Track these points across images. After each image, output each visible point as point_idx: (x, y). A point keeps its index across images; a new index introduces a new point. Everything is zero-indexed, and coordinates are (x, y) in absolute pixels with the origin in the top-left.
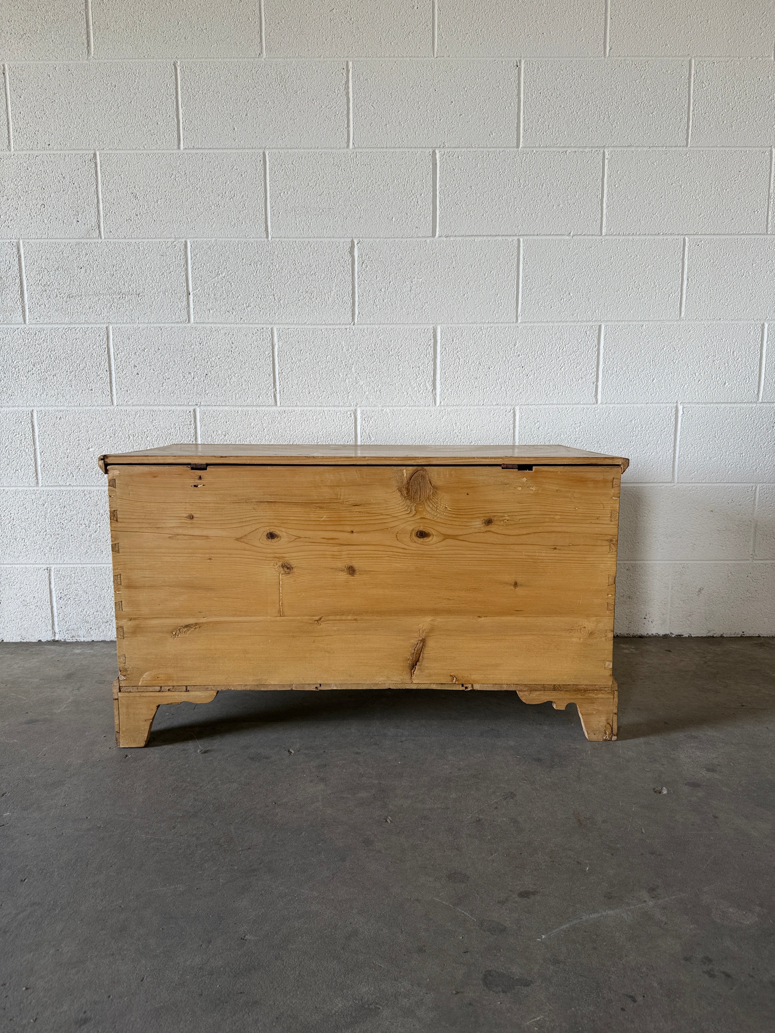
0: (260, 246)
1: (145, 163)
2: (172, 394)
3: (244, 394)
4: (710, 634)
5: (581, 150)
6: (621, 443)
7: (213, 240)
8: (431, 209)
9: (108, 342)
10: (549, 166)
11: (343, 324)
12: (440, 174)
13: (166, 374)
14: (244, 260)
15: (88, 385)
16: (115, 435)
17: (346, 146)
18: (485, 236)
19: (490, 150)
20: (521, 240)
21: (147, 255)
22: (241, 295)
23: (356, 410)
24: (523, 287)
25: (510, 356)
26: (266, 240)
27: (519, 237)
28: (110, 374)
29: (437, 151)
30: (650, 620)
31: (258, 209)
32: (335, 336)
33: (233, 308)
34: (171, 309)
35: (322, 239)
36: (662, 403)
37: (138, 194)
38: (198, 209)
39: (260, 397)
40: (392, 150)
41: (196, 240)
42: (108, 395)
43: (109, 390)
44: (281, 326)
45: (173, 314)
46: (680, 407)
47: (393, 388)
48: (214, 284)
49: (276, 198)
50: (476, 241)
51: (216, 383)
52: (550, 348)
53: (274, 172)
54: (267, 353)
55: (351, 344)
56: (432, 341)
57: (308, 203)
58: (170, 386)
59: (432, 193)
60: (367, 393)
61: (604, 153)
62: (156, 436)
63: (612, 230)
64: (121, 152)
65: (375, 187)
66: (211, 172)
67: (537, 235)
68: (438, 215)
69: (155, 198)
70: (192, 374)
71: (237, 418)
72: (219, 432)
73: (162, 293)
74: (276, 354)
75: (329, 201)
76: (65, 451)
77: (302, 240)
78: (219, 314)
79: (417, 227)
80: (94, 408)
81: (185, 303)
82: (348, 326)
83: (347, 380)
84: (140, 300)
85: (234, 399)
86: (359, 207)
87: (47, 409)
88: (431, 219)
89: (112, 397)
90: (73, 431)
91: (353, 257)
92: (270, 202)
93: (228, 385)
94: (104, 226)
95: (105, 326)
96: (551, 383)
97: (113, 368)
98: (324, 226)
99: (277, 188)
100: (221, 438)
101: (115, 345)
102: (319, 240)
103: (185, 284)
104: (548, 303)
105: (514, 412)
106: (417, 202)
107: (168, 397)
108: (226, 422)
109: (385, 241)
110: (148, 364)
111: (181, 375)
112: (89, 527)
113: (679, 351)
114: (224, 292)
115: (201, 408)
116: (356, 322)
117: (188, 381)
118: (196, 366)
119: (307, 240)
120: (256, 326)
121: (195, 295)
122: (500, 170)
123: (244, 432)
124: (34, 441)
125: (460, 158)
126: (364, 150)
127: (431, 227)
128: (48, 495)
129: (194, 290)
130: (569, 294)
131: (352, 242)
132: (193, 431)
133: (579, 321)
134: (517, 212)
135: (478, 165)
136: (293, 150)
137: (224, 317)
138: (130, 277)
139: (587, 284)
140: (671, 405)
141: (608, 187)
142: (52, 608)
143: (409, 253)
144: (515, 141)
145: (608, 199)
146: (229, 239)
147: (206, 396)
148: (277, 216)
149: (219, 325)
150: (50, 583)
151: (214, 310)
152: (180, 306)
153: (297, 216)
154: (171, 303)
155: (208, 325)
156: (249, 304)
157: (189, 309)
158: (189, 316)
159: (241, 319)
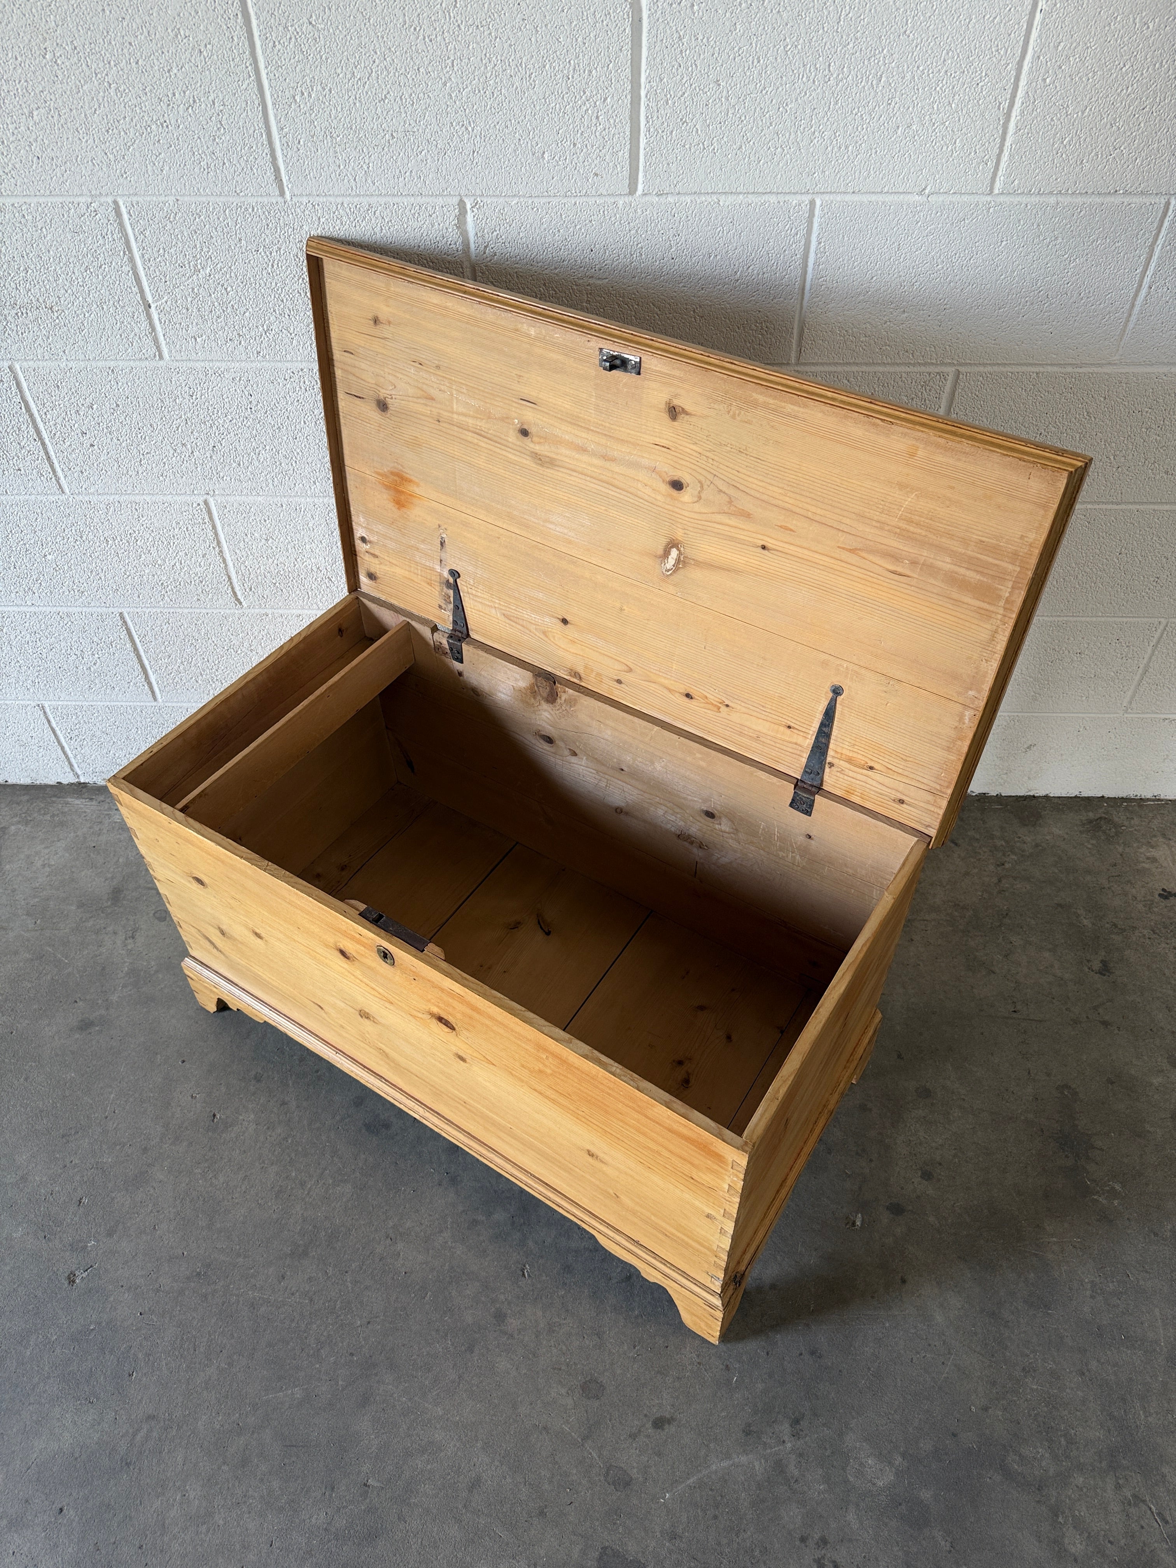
0: (269, 213)
2: (161, 478)
3: (287, 478)
7: (171, 200)
8: (628, 133)
9: (21, 392)
10: (902, 31)
12: (649, 49)
13: (143, 446)
14: (243, 242)
15: (11, 462)
16: (81, 537)
18: (741, 193)
20: (818, 202)
21: (44, 230)
22: (251, 310)
26: (280, 199)
27: (814, 196)
28: (43, 444)
31: (251, 132)
33: (239, 334)
34: (121, 336)
35: (396, 200)
38: (122, 133)
39: (317, 484)
41: (135, 199)
42: (51, 479)
43: (50, 470)
45: (127, 346)
48: (193, 289)
49: (287, 107)
50: (721, 203)
51: (234, 461)
53: (271, 44)
57: (358, 120)
58: (154, 465)
59: (629, 97)
62: (150, 540)
63: (1016, 182)
65: (502, 82)
66: (130, 44)
67: (853, 192)
68: (642, 146)
69: (24, 106)
70: (189, 446)
71: (282, 515)
72: (256, 535)
73: (95, 306)
75: (404, 115)
76: (8, 560)
77: (356, 200)
78: (214, 344)
79: (596, 175)
80: (33, 497)
81: (145, 324)
84: (58, 318)
86: (470, 129)
88: (627, 155)
89: (58, 482)
90: (11, 532)
92: (276, 116)
93: (256, 463)
95: (6, 364)
97: (45, 435)
98: (397, 172)
99: (285, 85)
101: (36, 398)
102: (390, 200)
103: (135, 289)
106: (597, 117)
107: (155, 482)
108: (265, 521)
109: (530, 202)
110: (105, 430)
111: (169, 447)
112: (83, 658)
114: (216, 304)
115: (216, 498)
117: (183, 457)
118: (192, 433)
119: (365, 201)
120: (289, 365)
121: (161, 311)
122: (788, 40)
125: (696, 8)
127: (626, 174)
128: (4, 617)
129: (157, 301)
131: (462, 204)
132: (211, 534)
134: (816, 141)
135: (738, 26)
137: (225, 349)
138: (24, 275)
141: (1029, 84)
142: (63, 748)
143: (581, 229)
145: (1022, 113)
146: (204, 199)
147: (221, 481)
148: (295, 149)
149: (218, 364)
150: (49, 721)
151: (204, 337)
152: (136, 330)
153: (338, 149)
154: (118, 324)
155: (199, 365)
156: (268, 327)
157: (155, 335)
158: (158, 348)
159: (258, 353)
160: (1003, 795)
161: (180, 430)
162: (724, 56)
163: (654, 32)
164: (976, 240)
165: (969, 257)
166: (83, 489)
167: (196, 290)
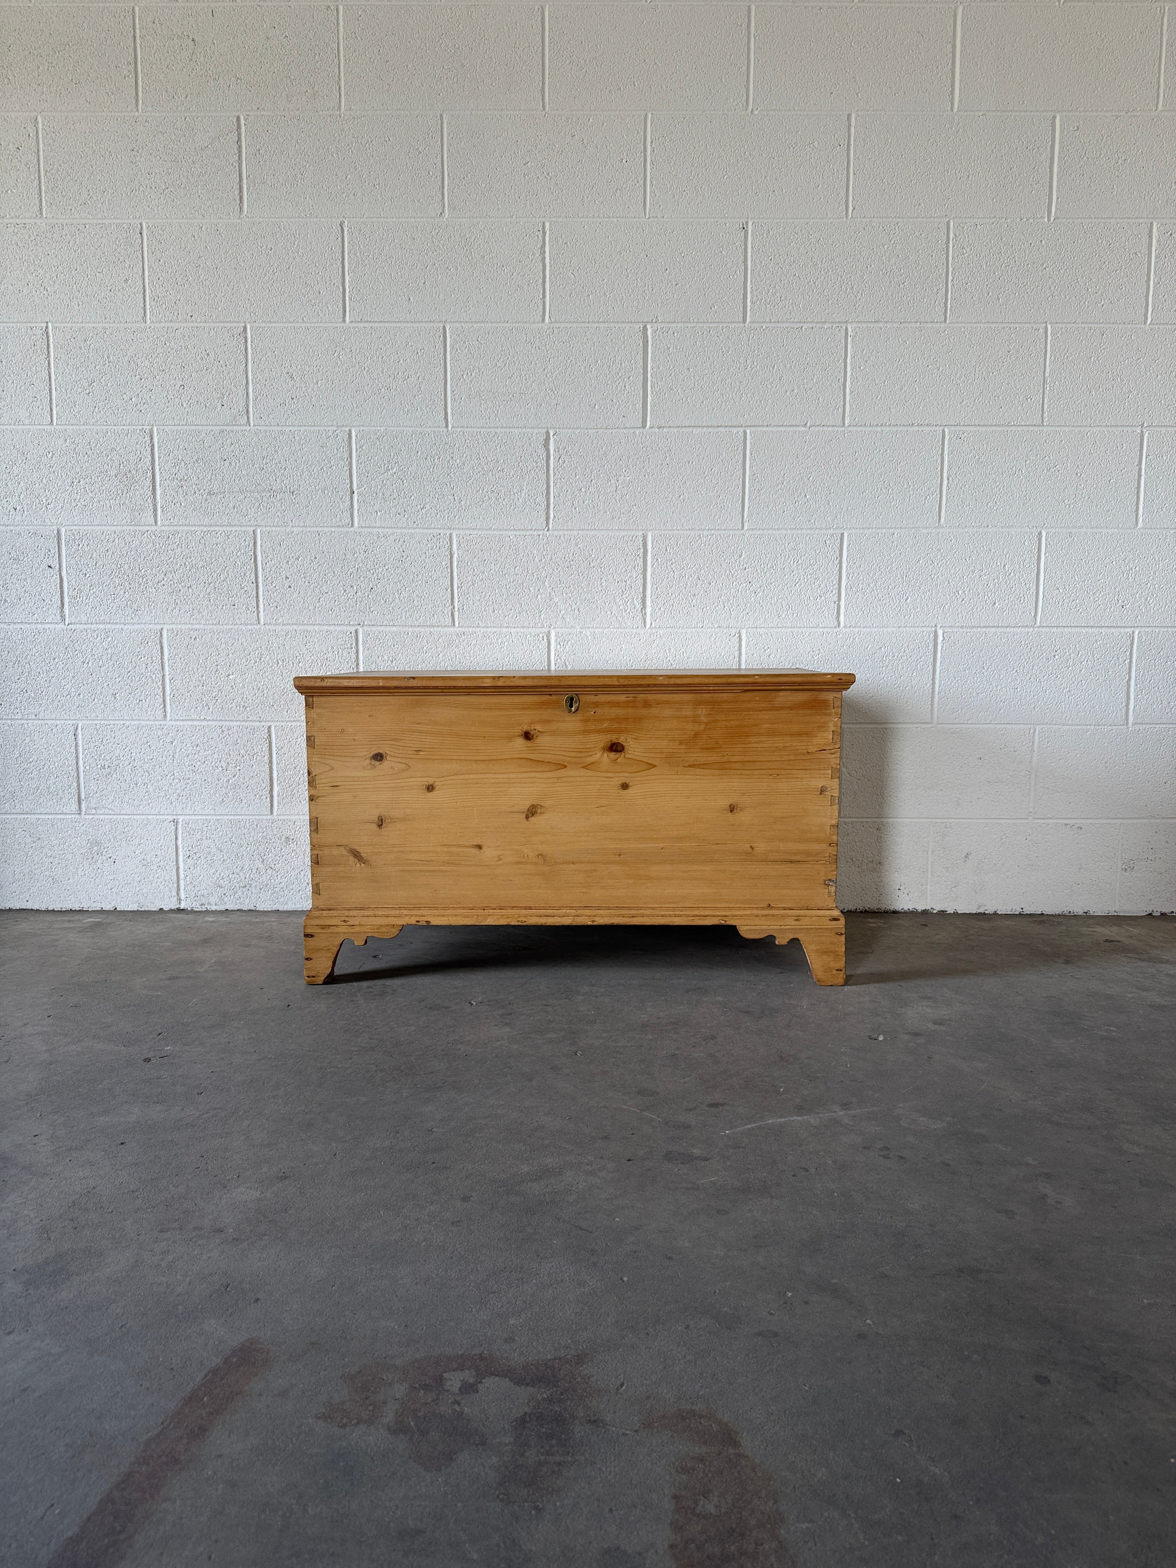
0: (437, 436)
1: (303, 338)
2: (330, 612)
4: (981, 910)
5: (819, 325)
6: (868, 675)
7: (382, 429)
8: (641, 395)
9: (255, 548)
11: (535, 530)
12: (652, 353)
13: (324, 588)
14: (419, 453)
15: (230, 600)
16: (260, 659)
17: (541, 319)
18: (705, 426)
19: (711, 325)
20: (748, 432)
21: (304, 445)
22: (415, 495)
23: (549, 632)
24: (750, 488)
25: (734, 570)
26: (445, 430)
27: (746, 428)
28: (257, 586)
29: (649, 327)
30: (906, 891)
31: (436, 393)
32: (525, 544)
33: (404, 510)
34: (331, 510)
35: (511, 430)
36: (918, 627)
37: (294, 374)
38: (365, 393)
39: (435, 616)
40: (596, 325)
41: (362, 428)
42: (254, 612)
43: (255, 606)
44: (462, 532)
45: (333, 517)
46: (940, 632)
47: (594, 606)
48: (383, 481)
49: (458, 380)
50: (694, 432)
51: (383, 599)
52: (783, 560)
53: (455, 350)
54: (444, 563)
55: (545, 553)
56: (642, 550)
57: (496, 387)
58: (328, 602)
59: (642, 376)
60: (563, 612)
61: (847, 329)
62: (309, 662)
63: (857, 419)
64: (275, 325)
65: (575, 368)
66: (381, 349)
67: (767, 426)
68: (649, 402)
69: (314, 378)
70: (355, 588)
71: (406, 641)
72: (385, 657)
73: (320, 491)
74: (455, 564)
75: (521, 385)
76: (200, 678)
77: (489, 430)
78: (388, 516)
79: (624, 416)
80: (237, 626)
81: (348, 503)
82: (541, 533)
83: (539, 597)
84: (295, 499)
85: (404, 618)
86: (556, 392)
87: (179, 627)
88: (641, 406)
89: (258, 614)
91: (548, 450)
92: (451, 385)
93: (397, 600)
94: (253, 410)
95: (252, 529)
96: (784, 602)
97: (260, 579)
98: (514, 414)
99: (459, 369)
100: (387, 665)
101: (263, 551)
102: (508, 430)
103: (348, 481)
104: (780, 506)
105: (740, 637)
106: (625, 387)
107: (325, 615)
108: (394, 646)
109: (587, 432)
110: (302, 575)
111: (341, 588)
112: (227, 771)
113: (938, 564)
114: (395, 490)
115: (364, 628)
116: (550, 528)
117: (349, 596)
118: (359, 578)
119: (493, 430)
120: (432, 531)
121: (360, 494)
122: (724, 349)
123: (414, 657)
124: (162, 666)
125: (676, 334)
126: (563, 325)
127: (641, 416)
128: (178, 731)
129: (360, 488)
130: (805, 496)
131: (548, 433)
132: (354, 657)
133: (817, 528)
135: (698, 343)
136: (479, 325)
137: (394, 520)
138: (283, 472)
140: (929, 629)
141: (852, 369)
142: (178, 869)
143: (615, 447)
144: (741, 315)
145: (852, 383)
146: (402, 429)
147: (370, 614)
148: (459, 402)
149: (387, 530)
150: (176, 838)
152: (342, 507)
153: (482, 402)
154: (332, 504)
155: (375, 530)
156: (424, 505)
157: (353, 512)
158: (352, 519)
159: (415, 522)
160: (958, 912)
161: (352, 578)
162: (691, 357)
163: (654, 345)
164: (841, 451)
165: (838, 463)
167: (385, 483)
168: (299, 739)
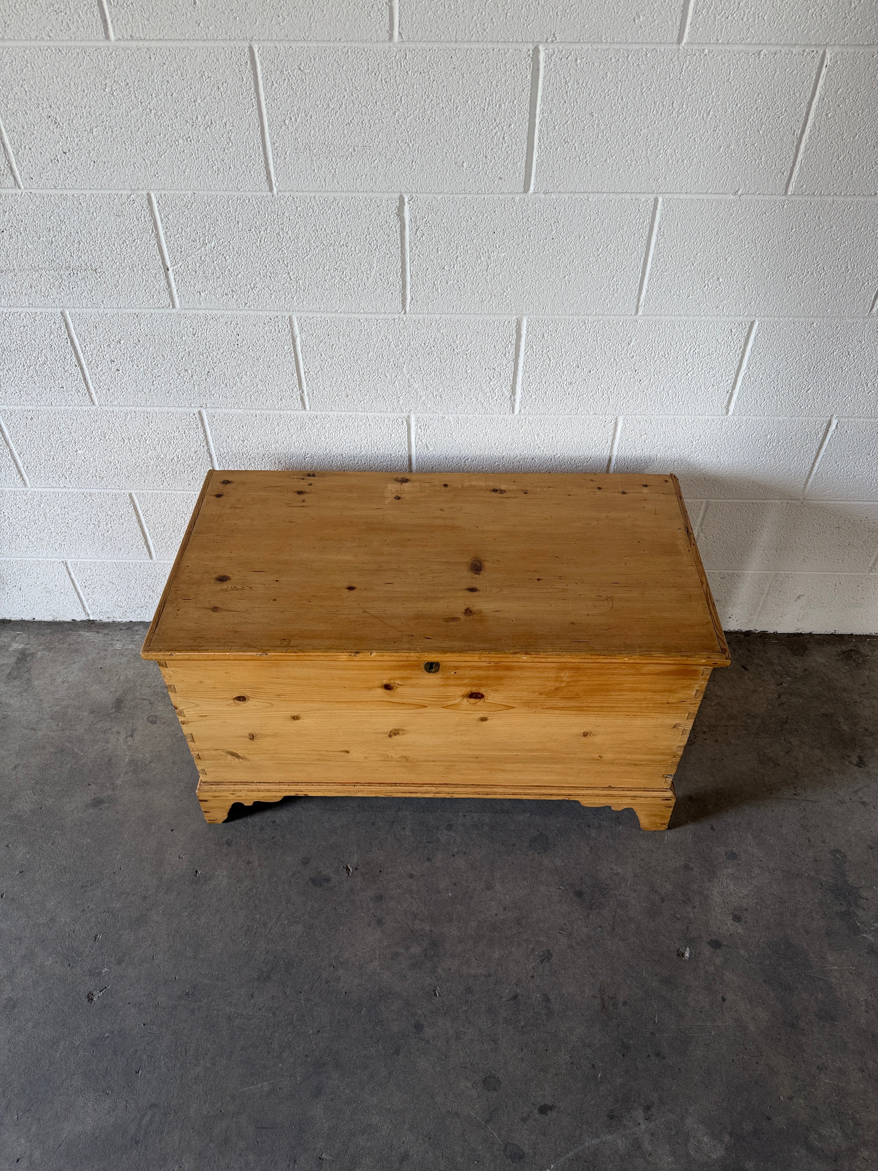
0: (261, 203)
1: (57, 64)
2: (167, 394)
3: (261, 396)
5: (786, 48)
7: (190, 193)
8: (525, 149)
9: (68, 331)
10: (726, 79)
11: (390, 314)
12: (544, 90)
13: (156, 371)
14: (240, 224)
15: (57, 382)
16: (105, 437)
17: (387, 36)
18: (605, 192)
19: (630, 47)
20: (660, 200)
21: (95, 213)
22: (242, 273)
23: (409, 417)
24: (652, 269)
25: (620, 358)
26: (269, 194)
27: (658, 195)
28: (82, 369)
29: (541, 48)
30: (736, 619)
31: (252, 145)
32: (378, 328)
33: (232, 290)
34: (145, 290)
35: (354, 195)
36: (812, 418)
37: (58, 119)
38: (157, 145)
39: (283, 400)
40: (466, 46)
41: (163, 192)
42: (85, 394)
43: (85, 388)
44: (302, 314)
45: (149, 298)
46: (834, 422)
47: (458, 393)
48: (201, 257)
49: (279, 128)
50: (590, 200)
51: (223, 383)
52: (677, 349)
53: (270, 84)
54: (286, 349)
55: (401, 338)
56: (515, 337)
57: (330, 137)
58: (163, 385)
59: (527, 124)
60: (424, 398)
61: (824, 53)
62: (156, 440)
63: (804, 187)
64: (13, 44)
65: (436, 112)
66: (168, 82)
67: (686, 193)
68: (535, 158)
69: (86, 124)
70: (190, 372)
71: (255, 423)
72: (235, 437)
73: (128, 269)
74: (299, 348)
75: (363, 135)
76: (49, 454)
77: (325, 194)
78: (213, 297)
79: (500, 178)
80: (71, 407)
81: (163, 283)
82: (397, 316)
83: (396, 383)
84: (100, 277)
85: (249, 401)
86: (411, 145)
87: (11, 407)
88: (523, 165)
89: (91, 397)
90: (53, 433)
91: (402, 220)
92: (270, 135)
93: (239, 384)
94: (19, 169)
95: (59, 310)
97: (83, 362)
98: (356, 175)
99: (278, 112)
100: (238, 444)
101: (79, 335)
102: (350, 195)
103: (159, 257)
104: (685, 290)
105: (616, 423)
106: (504, 138)
107: (163, 397)
108: (243, 427)
109: (451, 197)
110: (128, 359)
111: (175, 372)
112: (99, 527)
113: (854, 356)
114: (217, 268)
115: (208, 409)
116: (407, 311)
117: (185, 379)
118: (193, 361)
119: (331, 195)
120: (267, 313)
121: (176, 273)
122: (644, 85)
123: (266, 437)
124: (6, 442)
125: (579, 61)
126: (419, 45)
127: (522, 178)
128: (42, 496)
129: (173, 266)
130: (718, 279)
131: (401, 199)
132: (202, 436)
133: (724, 315)
134: (661, 156)
135: (609, 75)
136: (300, 44)
137: (221, 301)
138: (77, 246)
139: (747, 267)
140: (824, 419)
141: (816, 117)
142: (78, 594)
143: (487, 217)
144: (676, 33)
145: (810, 138)
146: (214, 193)
147: (212, 397)
148: (283, 158)
149: (215, 312)
150: (70, 574)
151: (206, 292)
152: (157, 287)
153: (314, 158)
154: (144, 282)
155: (201, 312)
156: (254, 285)
157: (171, 290)
158: (172, 299)
159: (246, 304)
160: (778, 632)
161: (184, 359)
162: (598, 96)
163: (548, 78)
164: (774, 227)
165: (768, 239)
166: (109, 402)
167: (203, 258)
168: (163, 504)
